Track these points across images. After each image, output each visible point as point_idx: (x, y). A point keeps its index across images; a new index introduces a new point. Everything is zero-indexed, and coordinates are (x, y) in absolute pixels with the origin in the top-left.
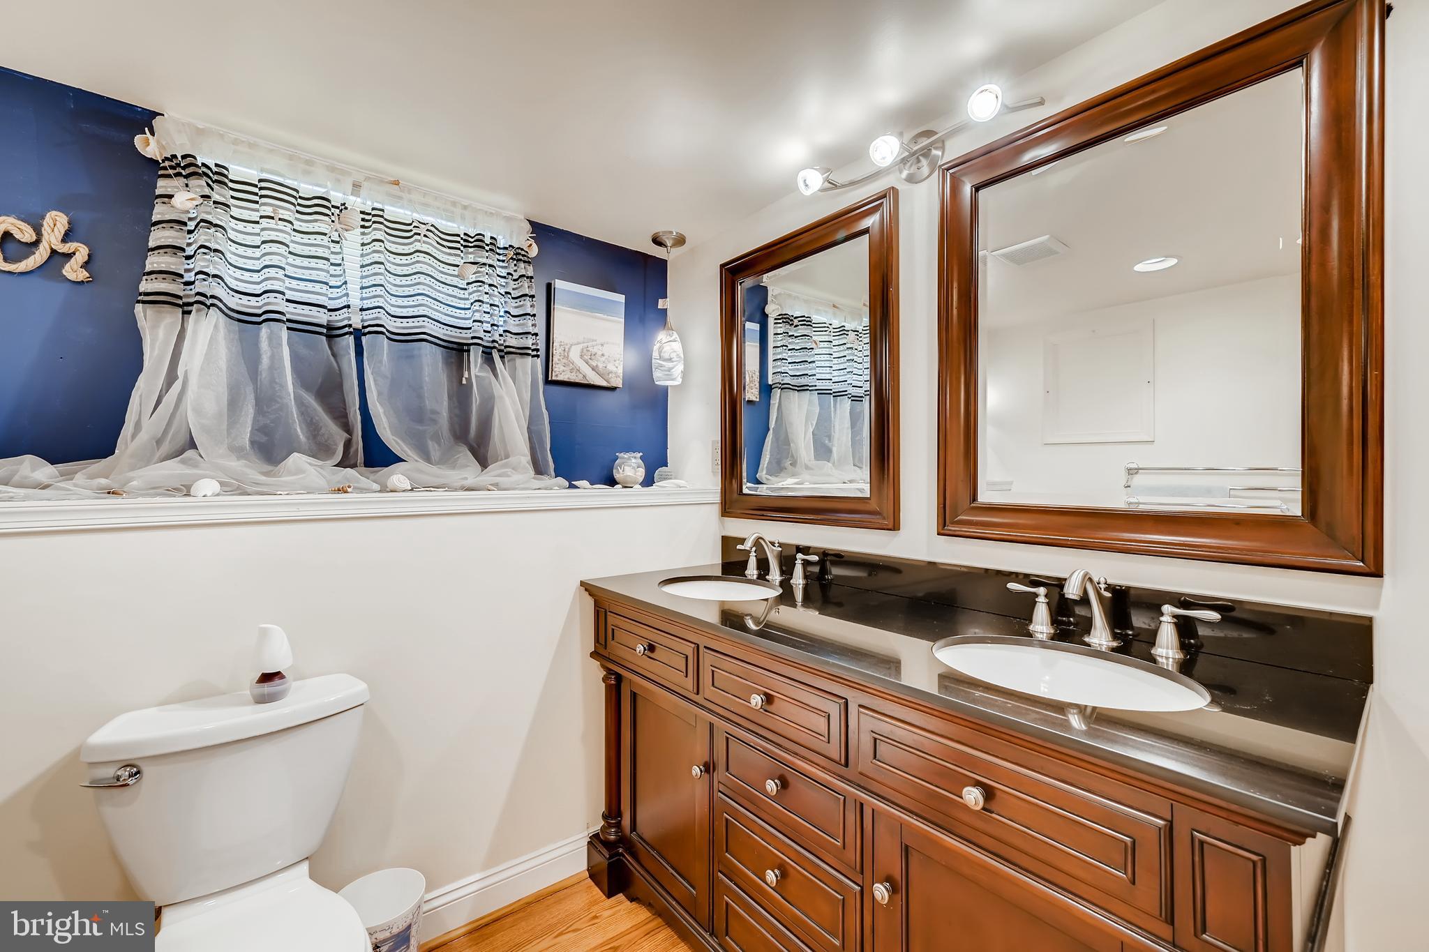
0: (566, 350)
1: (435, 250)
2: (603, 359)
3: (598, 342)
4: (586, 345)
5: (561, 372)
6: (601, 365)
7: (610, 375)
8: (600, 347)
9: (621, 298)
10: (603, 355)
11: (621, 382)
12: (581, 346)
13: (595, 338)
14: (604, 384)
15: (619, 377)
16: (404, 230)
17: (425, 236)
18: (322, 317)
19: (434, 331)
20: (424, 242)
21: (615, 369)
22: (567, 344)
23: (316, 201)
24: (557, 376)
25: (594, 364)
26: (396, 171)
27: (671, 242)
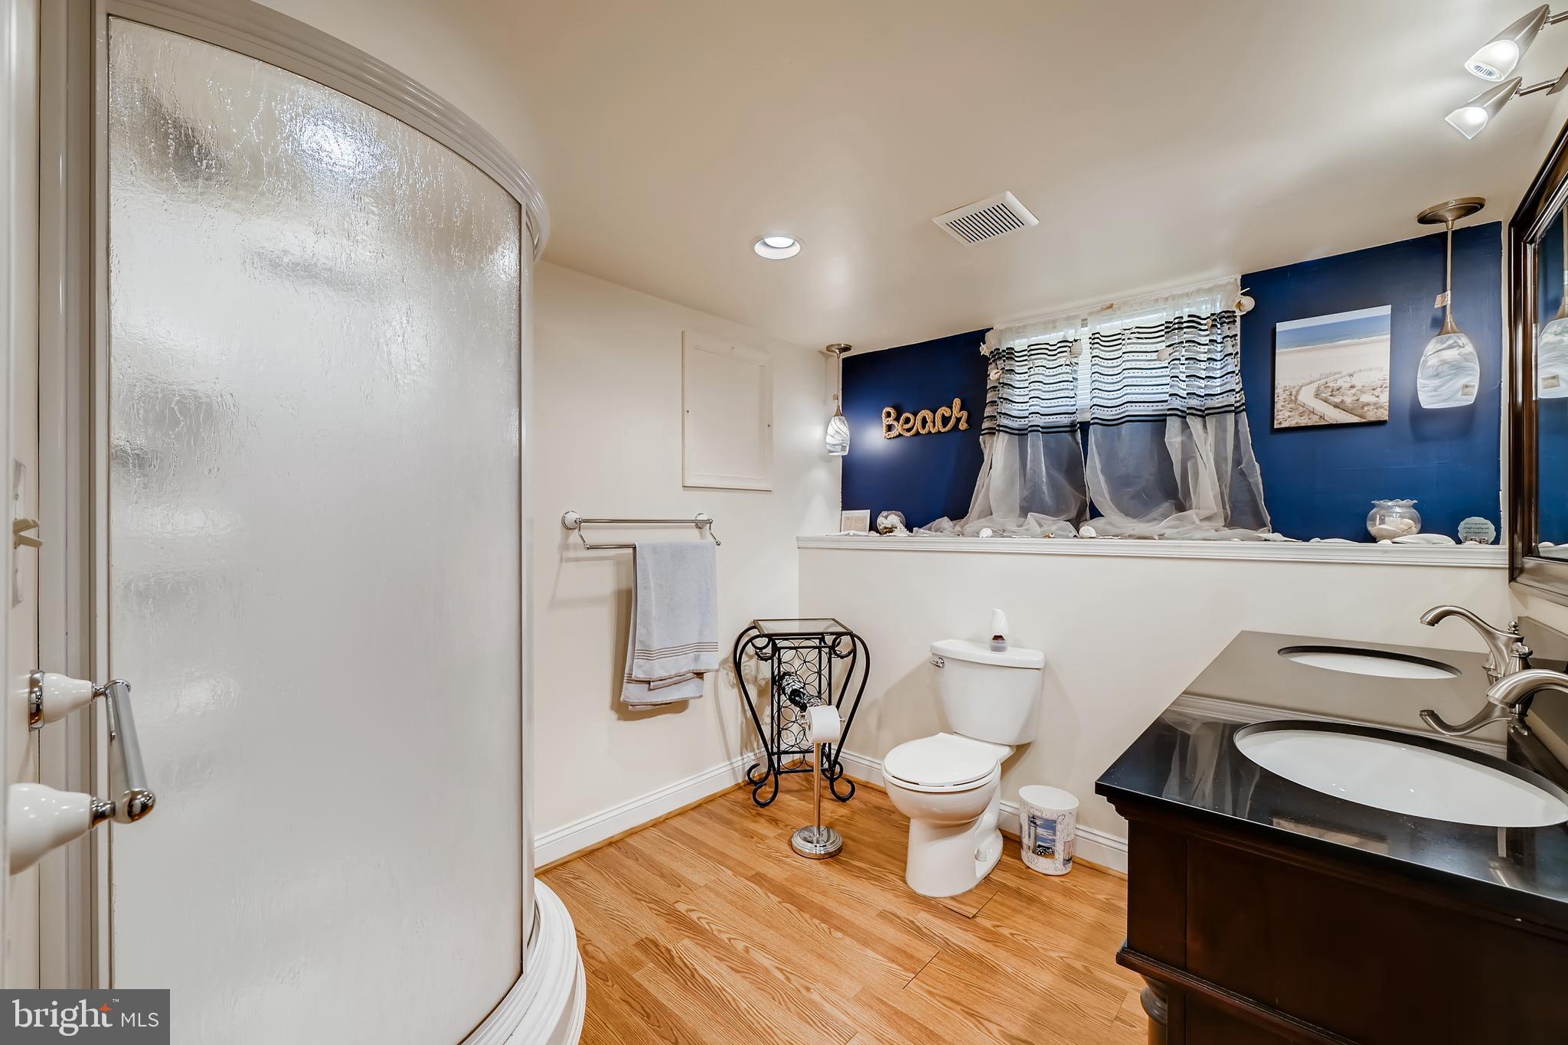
0: (1294, 393)
1: (1139, 346)
2: (1353, 391)
3: (1344, 373)
4: (1324, 381)
5: (1285, 417)
6: (1348, 400)
7: (1366, 408)
8: (1348, 379)
9: (1386, 310)
10: (1352, 387)
11: (1387, 413)
12: (1316, 385)
13: (1339, 371)
14: (1356, 420)
15: (1381, 407)
16: (1115, 340)
17: (1129, 339)
18: (1065, 420)
19: (1142, 411)
20: (1128, 344)
21: (1373, 399)
22: (1294, 387)
23: (1059, 345)
24: (1280, 423)
25: (1337, 400)
26: (1108, 298)
27: (1455, 214)
